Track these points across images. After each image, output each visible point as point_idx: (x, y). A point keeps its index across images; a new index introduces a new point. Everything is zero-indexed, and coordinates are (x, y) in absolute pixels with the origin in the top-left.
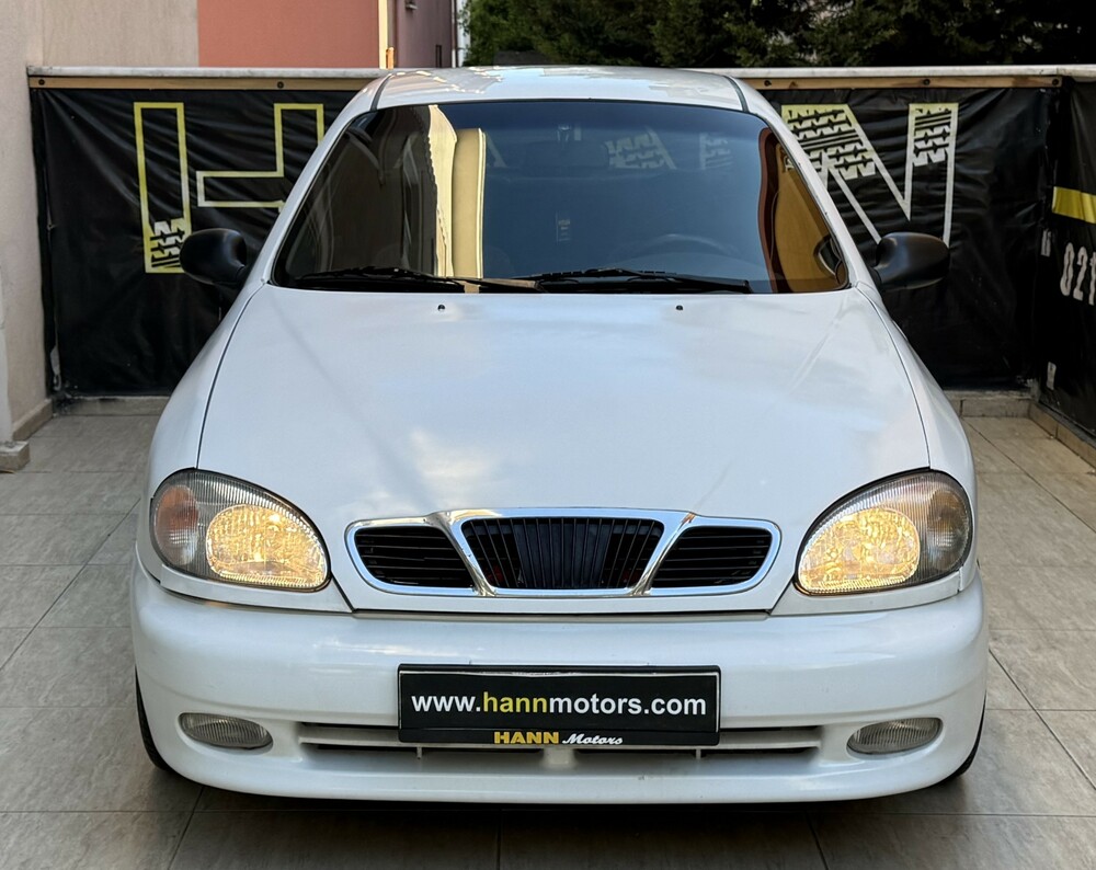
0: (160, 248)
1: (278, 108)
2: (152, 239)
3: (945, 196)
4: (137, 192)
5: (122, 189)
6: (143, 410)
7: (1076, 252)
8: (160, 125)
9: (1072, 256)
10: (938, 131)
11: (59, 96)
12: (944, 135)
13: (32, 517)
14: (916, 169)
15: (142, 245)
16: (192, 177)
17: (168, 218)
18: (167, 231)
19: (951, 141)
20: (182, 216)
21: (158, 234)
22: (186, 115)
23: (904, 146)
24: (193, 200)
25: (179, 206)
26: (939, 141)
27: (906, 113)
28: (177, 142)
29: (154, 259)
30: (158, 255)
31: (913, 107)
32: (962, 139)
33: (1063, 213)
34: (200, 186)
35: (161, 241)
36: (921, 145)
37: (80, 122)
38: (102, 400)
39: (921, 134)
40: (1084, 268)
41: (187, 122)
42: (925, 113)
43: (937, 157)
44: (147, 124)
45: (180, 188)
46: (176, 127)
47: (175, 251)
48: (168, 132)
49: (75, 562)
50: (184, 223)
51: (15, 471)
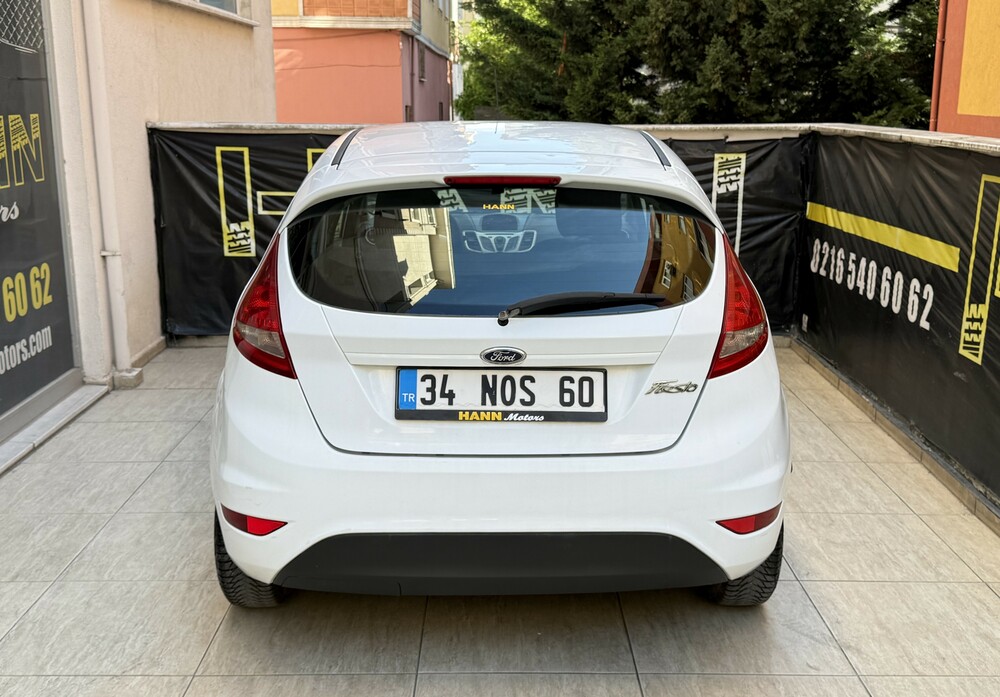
0: (234, 240)
1: (310, 152)
2: (229, 234)
3: (737, 213)
4: (218, 205)
5: (209, 202)
7: (822, 245)
8: (233, 165)
9: (819, 247)
10: (733, 171)
12: (737, 174)
13: (135, 424)
14: (718, 195)
15: (221, 238)
16: (254, 195)
17: (238, 221)
18: (238, 230)
19: (741, 177)
20: (247, 220)
21: (232, 231)
22: (250, 155)
23: (711, 180)
24: (255, 210)
25: (247, 215)
26: (733, 178)
27: (713, 159)
28: (244, 172)
29: (230, 248)
30: (232, 244)
31: (717, 156)
32: (749, 176)
33: (813, 219)
34: (260, 201)
35: (234, 236)
36: (722, 180)
37: (180, 157)
39: (722, 173)
40: (826, 256)
41: (250, 160)
42: (724, 160)
43: (732, 188)
44: (225, 161)
45: (246, 202)
46: (243, 163)
47: (244, 242)
48: (238, 166)
49: (156, 459)
50: (249, 225)
51: (132, 388)
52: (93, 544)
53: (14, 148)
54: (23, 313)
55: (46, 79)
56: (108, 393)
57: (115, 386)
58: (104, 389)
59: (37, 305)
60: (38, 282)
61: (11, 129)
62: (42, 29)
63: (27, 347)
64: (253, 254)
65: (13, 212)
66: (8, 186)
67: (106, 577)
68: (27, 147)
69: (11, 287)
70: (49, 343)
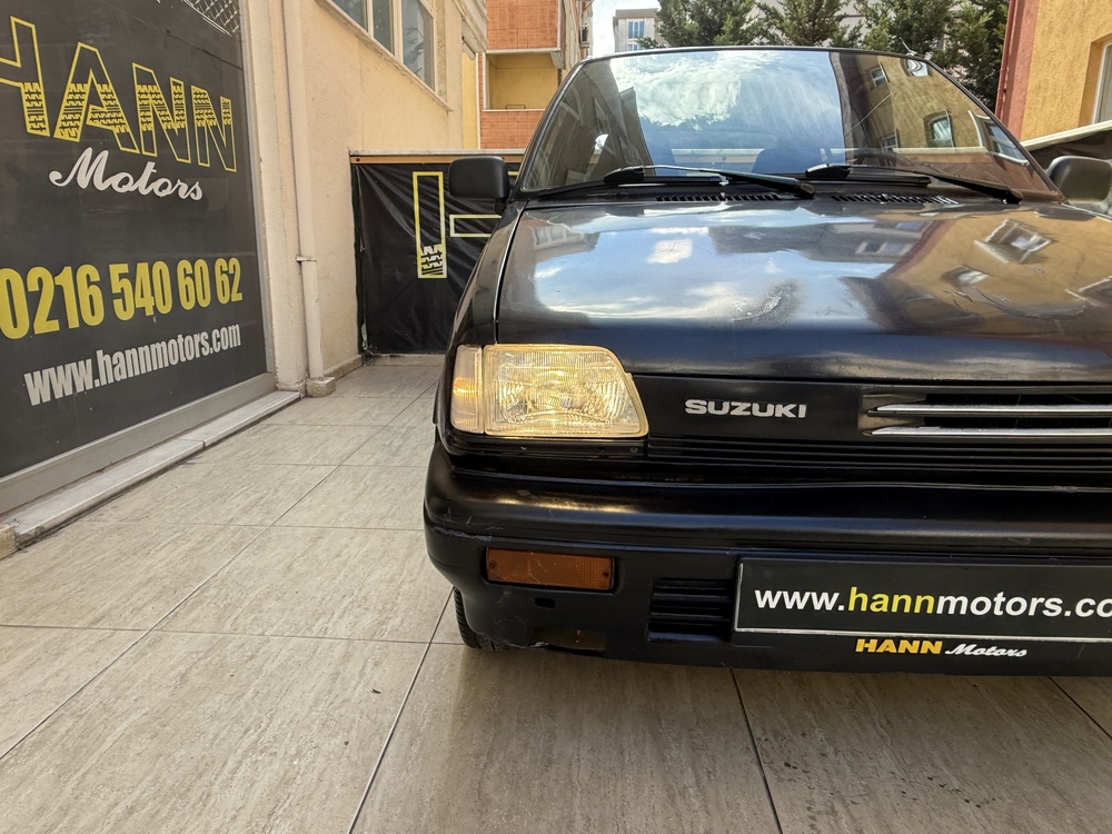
0: (427, 263)
2: (422, 257)
4: (414, 229)
5: (404, 225)
6: (416, 363)
8: (428, 186)
11: (369, 168)
13: (318, 427)
15: (417, 261)
16: (447, 218)
17: (432, 244)
18: (431, 252)
20: (441, 243)
21: (426, 254)
22: (444, 180)
24: (448, 233)
25: (440, 238)
28: (438, 196)
29: (423, 270)
30: (426, 267)
34: (452, 224)
35: (427, 259)
37: (380, 184)
38: (391, 356)
41: (444, 184)
44: (421, 185)
45: (440, 225)
46: (438, 188)
47: (436, 264)
48: (434, 191)
49: (333, 463)
50: (442, 247)
51: (323, 396)
52: (227, 569)
53: (198, 124)
54: (205, 303)
55: (242, 70)
56: (299, 399)
57: (307, 395)
58: (296, 395)
59: (224, 300)
60: (225, 275)
61: (194, 101)
62: (238, 14)
63: (210, 341)
64: (444, 276)
65: (195, 191)
66: (189, 162)
67: (228, 627)
68: (214, 128)
69: (190, 271)
70: (236, 342)
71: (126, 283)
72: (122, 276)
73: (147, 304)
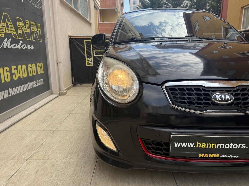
0: (88, 62)
4: (85, 54)
5: (83, 53)
6: (86, 86)
8: (88, 44)
11: (73, 39)
13: (64, 104)
15: (86, 62)
16: (93, 51)
17: (89, 58)
18: (89, 60)
20: (91, 57)
21: (88, 60)
24: (93, 55)
25: (91, 56)
28: (91, 46)
29: (87, 64)
30: (88, 63)
34: (94, 53)
35: (88, 61)
37: (76, 43)
38: (80, 85)
44: (86, 43)
45: (91, 53)
46: (90, 44)
47: (91, 62)
49: (68, 113)
51: (64, 95)
52: (45, 142)
53: (32, 31)
54: (35, 74)
55: (42, 17)
56: (58, 96)
57: (60, 94)
59: (39, 73)
60: (39, 67)
61: (31, 25)
62: (41, 4)
63: (36, 83)
64: (93, 65)
65: (32, 47)
66: (30, 40)
67: (47, 158)
68: (36, 31)
69: (31, 67)
70: (42, 83)
71: (16, 71)
72: (15, 69)
73: (21, 75)
